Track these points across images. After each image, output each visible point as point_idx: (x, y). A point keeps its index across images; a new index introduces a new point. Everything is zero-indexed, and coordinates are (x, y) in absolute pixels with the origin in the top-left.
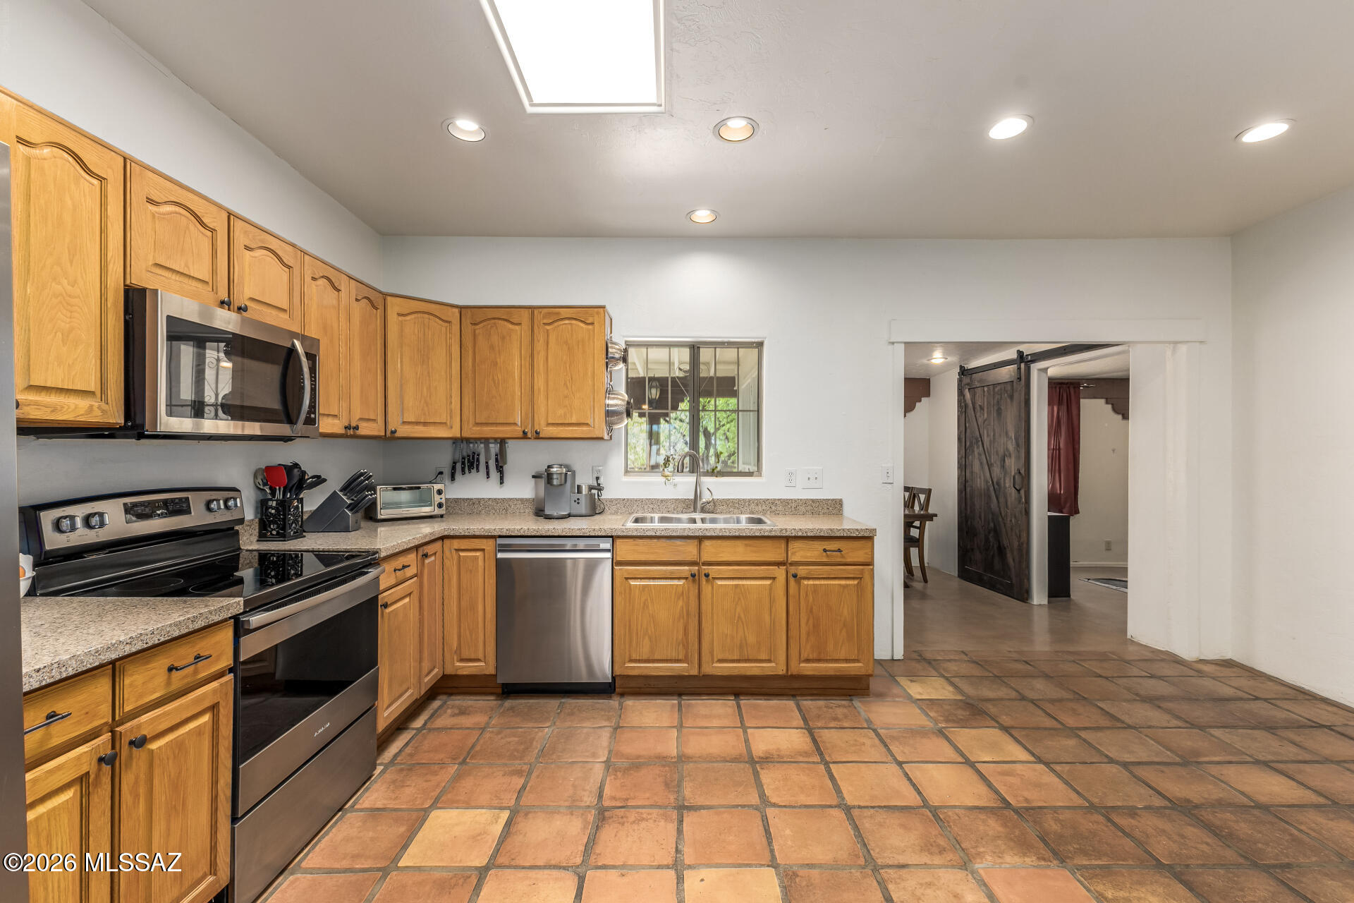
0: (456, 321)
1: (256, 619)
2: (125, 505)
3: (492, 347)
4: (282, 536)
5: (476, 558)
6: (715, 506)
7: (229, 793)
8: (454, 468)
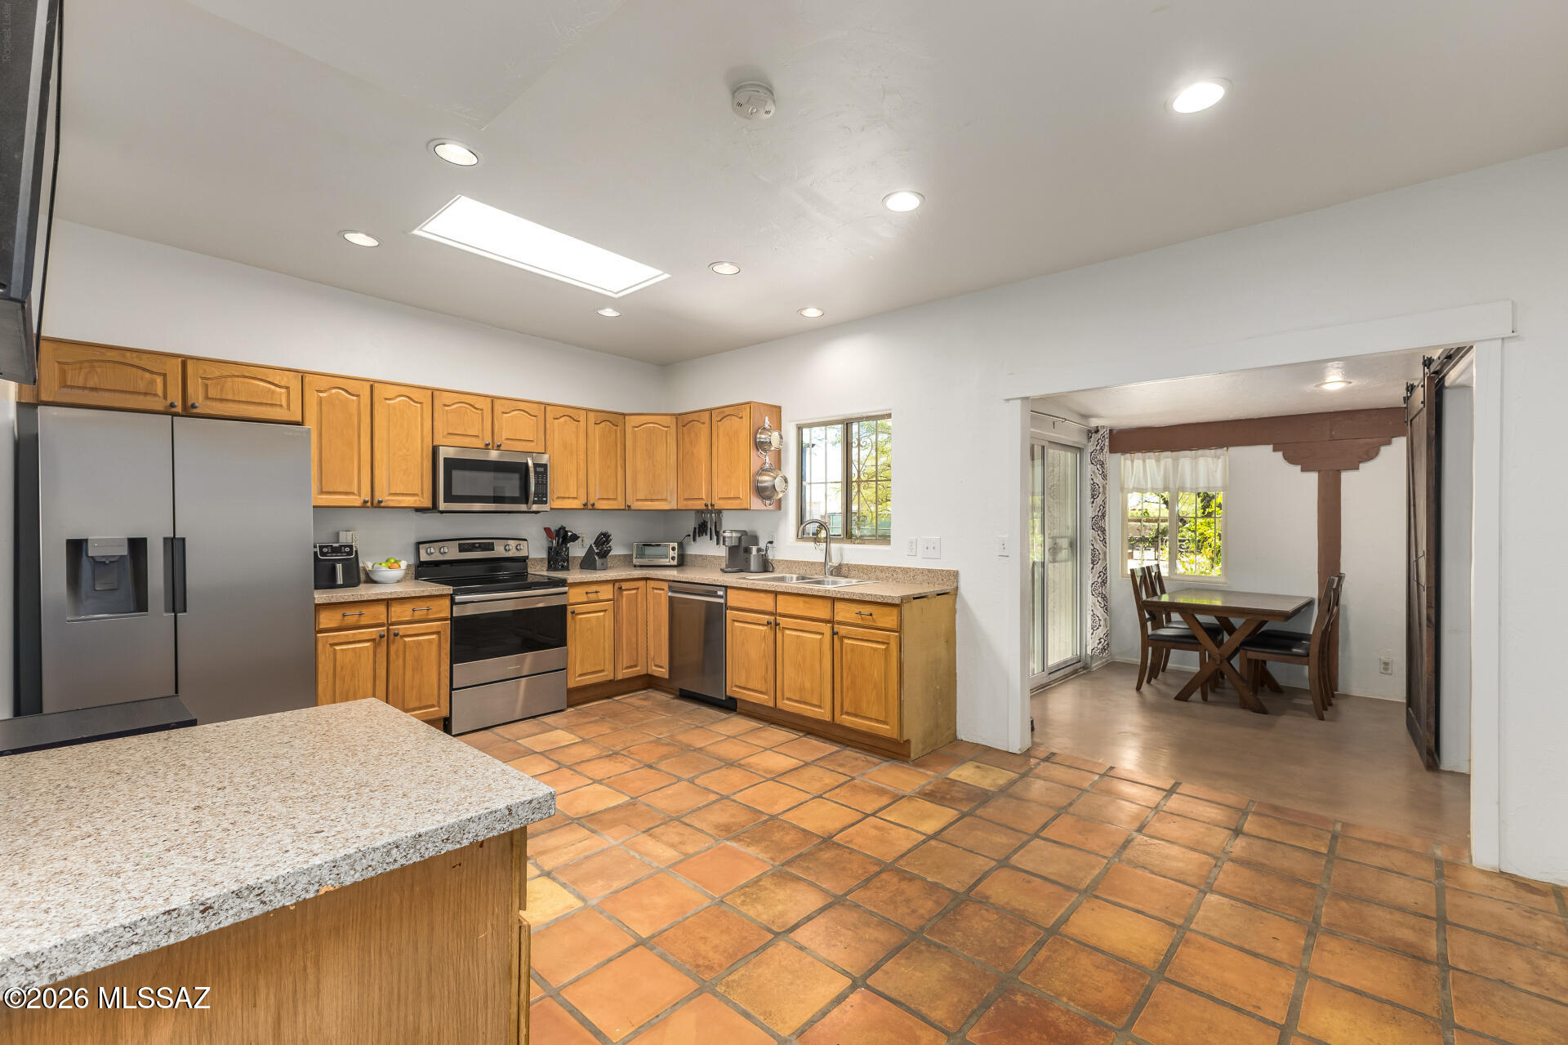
0: (673, 426)
1: (458, 598)
2: (459, 545)
3: (691, 442)
4: (556, 569)
5: (661, 594)
6: (849, 571)
7: (448, 675)
8: (695, 532)
